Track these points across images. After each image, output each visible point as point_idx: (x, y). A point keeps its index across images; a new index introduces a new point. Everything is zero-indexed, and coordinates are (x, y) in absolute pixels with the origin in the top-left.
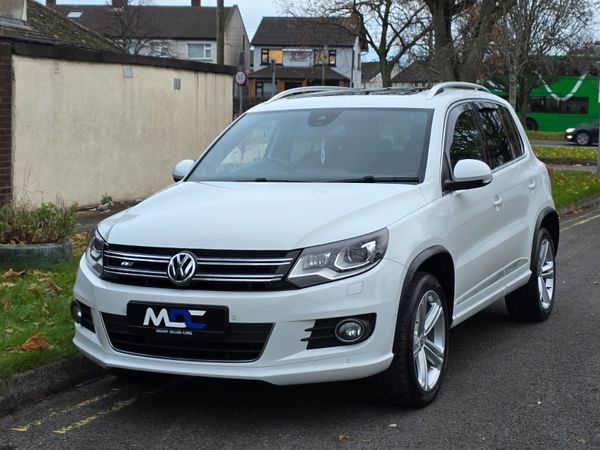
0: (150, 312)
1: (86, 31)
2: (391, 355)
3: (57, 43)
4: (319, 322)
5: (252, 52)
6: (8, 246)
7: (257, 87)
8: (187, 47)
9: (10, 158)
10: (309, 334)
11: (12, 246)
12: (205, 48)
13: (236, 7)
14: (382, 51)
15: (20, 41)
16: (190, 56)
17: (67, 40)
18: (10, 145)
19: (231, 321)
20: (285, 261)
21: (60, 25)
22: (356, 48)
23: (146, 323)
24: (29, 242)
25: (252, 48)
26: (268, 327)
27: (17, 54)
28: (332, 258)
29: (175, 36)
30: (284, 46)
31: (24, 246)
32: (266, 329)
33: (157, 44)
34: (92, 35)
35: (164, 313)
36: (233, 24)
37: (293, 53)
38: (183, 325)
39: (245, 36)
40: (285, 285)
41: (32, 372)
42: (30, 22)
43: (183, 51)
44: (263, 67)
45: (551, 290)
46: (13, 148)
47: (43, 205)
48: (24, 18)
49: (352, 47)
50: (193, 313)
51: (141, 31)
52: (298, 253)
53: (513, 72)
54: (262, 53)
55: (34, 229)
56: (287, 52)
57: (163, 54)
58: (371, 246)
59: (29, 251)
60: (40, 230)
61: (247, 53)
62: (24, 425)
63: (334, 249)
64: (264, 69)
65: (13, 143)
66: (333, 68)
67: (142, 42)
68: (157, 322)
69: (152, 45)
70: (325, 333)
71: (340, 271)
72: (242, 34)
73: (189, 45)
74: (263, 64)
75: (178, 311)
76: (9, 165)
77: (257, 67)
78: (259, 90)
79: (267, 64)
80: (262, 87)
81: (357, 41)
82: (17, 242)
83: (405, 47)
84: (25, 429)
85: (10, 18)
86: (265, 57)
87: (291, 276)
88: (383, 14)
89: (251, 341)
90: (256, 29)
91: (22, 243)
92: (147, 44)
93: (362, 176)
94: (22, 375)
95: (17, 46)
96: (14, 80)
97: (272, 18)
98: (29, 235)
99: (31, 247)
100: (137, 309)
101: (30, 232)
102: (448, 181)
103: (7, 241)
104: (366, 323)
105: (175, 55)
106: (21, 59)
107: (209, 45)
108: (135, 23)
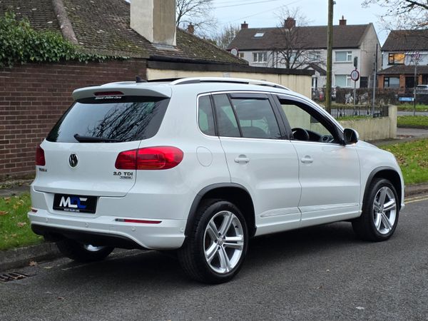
5: (382, 56)
7: (384, 81)
12: (348, 54)
13: (371, 24)
16: (336, 60)
27: (150, 68)
30: (405, 51)
33: (310, 53)
36: (369, 36)
37: (412, 56)
39: (378, 45)
42: (178, 46)
44: (390, 66)
48: (175, 44)
51: (299, 44)
54: (389, 57)
56: (408, 55)
61: (379, 56)
64: (390, 68)
67: (300, 52)
69: (307, 53)
72: (376, 43)
74: (389, 64)
77: (385, 66)
78: (386, 83)
79: (393, 64)
80: (388, 81)
85: (165, 44)
86: (391, 59)
92: (303, 53)
95: (150, 63)
106: (153, 70)
107: (351, 52)
108: (295, 38)
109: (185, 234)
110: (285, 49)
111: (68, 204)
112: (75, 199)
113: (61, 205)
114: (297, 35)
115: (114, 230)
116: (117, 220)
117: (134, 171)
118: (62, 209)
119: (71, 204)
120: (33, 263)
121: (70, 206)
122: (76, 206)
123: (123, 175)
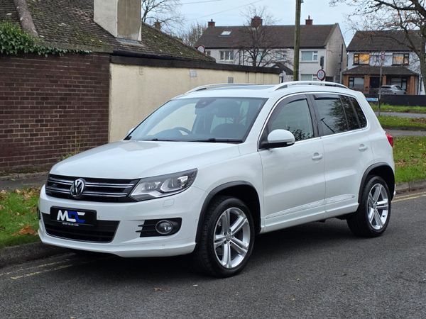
0: (60, 212)
2: (194, 243)
4: (147, 222)
5: (348, 56)
7: (349, 81)
9: (107, 127)
10: (141, 229)
12: (314, 54)
13: (337, 24)
18: (108, 120)
19: (98, 219)
20: (130, 186)
23: (58, 219)
25: (348, 53)
26: (116, 223)
27: (113, 63)
28: (160, 185)
30: (371, 51)
32: (115, 224)
33: (277, 52)
35: (66, 213)
36: (334, 36)
37: (378, 56)
38: (74, 220)
39: (343, 45)
40: (128, 199)
41: (18, 246)
42: (143, 41)
44: (355, 66)
45: (386, 217)
48: (140, 39)
50: (79, 213)
51: (266, 43)
52: (136, 181)
54: (354, 57)
56: (373, 55)
58: (184, 179)
61: (345, 56)
63: (162, 179)
64: (355, 68)
65: (110, 118)
66: (407, 67)
67: (267, 51)
68: (63, 219)
69: (273, 52)
70: (151, 228)
71: (163, 193)
72: (341, 43)
73: (302, 52)
74: (354, 64)
75: (72, 212)
77: (351, 66)
78: (351, 83)
79: (358, 64)
80: (353, 81)
85: (129, 39)
86: (356, 59)
87: (133, 194)
89: (107, 231)
90: (351, 40)
92: (270, 52)
93: (207, 138)
94: (11, 247)
95: (113, 58)
96: (111, 79)
100: (54, 210)
102: (264, 142)
104: (175, 224)
106: (116, 66)
107: (316, 52)
110: (251, 48)
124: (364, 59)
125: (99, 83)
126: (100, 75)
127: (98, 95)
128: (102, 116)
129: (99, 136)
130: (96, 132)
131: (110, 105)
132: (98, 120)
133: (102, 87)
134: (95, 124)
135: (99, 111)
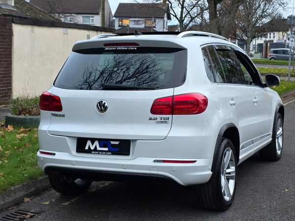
1: (41, 11)
3: (29, 17)
5: (114, 20)
6: (20, 116)
8: (82, 18)
9: (11, 73)
11: (22, 116)
12: (91, 18)
14: (181, 21)
15: (15, 16)
16: (83, 22)
17: (33, 15)
18: (11, 67)
21: (29, 8)
22: (166, 19)
24: (30, 115)
25: (114, 18)
27: (14, 23)
29: (76, 12)
30: (130, 17)
31: (28, 117)
33: (68, 16)
34: (44, 13)
39: (111, 12)
42: (15, 7)
43: (80, 19)
46: (12, 69)
47: (36, 97)
48: (13, 5)
49: (163, 18)
51: (59, 10)
53: (249, 32)
55: (32, 108)
56: (131, 20)
57: (70, 21)
59: (31, 119)
60: (36, 109)
62: (46, 201)
64: (120, 29)
65: (12, 66)
66: (154, 29)
67: (61, 15)
69: (65, 17)
72: (109, 11)
73: (83, 16)
74: (119, 26)
76: (10, 77)
77: (117, 28)
79: (122, 26)
81: (166, 15)
82: (25, 115)
83: (192, 19)
84: (48, 203)
85: (6, 4)
86: (120, 22)
88: (181, 3)
91: (27, 115)
92: (63, 16)
95: (15, 19)
96: (13, 35)
97: (124, 4)
98: (30, 111)
99: (32, 117)
101: (31, 109)
103: (20, 114)
105: (76, 22)
106: (16, 25)
107: (93, 17)
108: (57, 5)
109: (212, 171)
111: (96, 147)
112: (104, 142)
113: (87, 148)
114: (59, 3)
115: (155, 170)
116: (154, 161)
117: (170, 116)
118: (89, 151)
119: (100, 147)
120: (26, 200)
121: (99, 148)
122: (106, 149)
123: (159, 120)
124: (126, 22)
125: (5, 39)
126: (5, 32)
127: (4, 48)
128: (8, 64)
129: (6, 80)
130: (4, 77)
131: (12, 56)
132: (5, 67)
133: (7, 42)
134: (3, 71)
135: (6, 61)
